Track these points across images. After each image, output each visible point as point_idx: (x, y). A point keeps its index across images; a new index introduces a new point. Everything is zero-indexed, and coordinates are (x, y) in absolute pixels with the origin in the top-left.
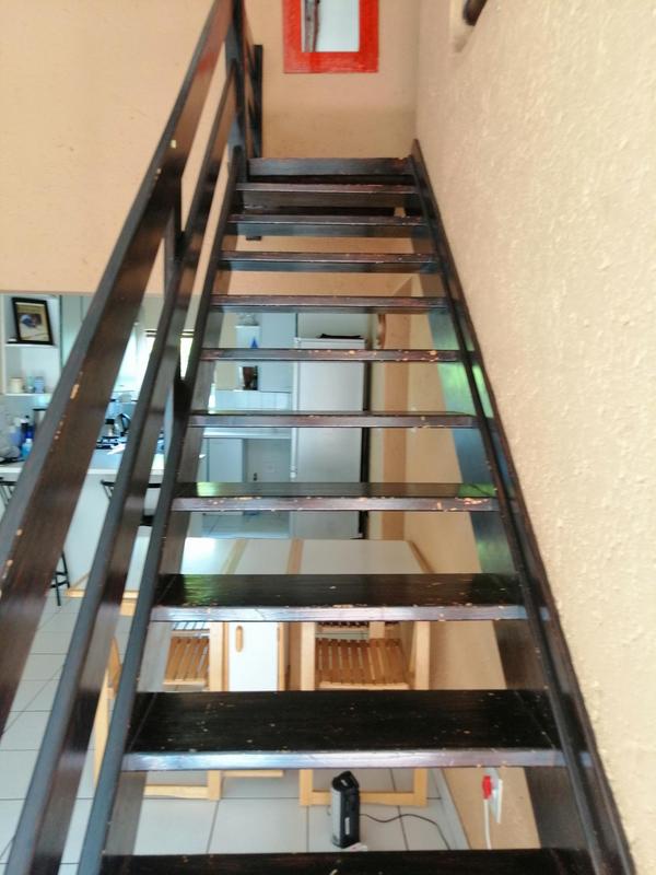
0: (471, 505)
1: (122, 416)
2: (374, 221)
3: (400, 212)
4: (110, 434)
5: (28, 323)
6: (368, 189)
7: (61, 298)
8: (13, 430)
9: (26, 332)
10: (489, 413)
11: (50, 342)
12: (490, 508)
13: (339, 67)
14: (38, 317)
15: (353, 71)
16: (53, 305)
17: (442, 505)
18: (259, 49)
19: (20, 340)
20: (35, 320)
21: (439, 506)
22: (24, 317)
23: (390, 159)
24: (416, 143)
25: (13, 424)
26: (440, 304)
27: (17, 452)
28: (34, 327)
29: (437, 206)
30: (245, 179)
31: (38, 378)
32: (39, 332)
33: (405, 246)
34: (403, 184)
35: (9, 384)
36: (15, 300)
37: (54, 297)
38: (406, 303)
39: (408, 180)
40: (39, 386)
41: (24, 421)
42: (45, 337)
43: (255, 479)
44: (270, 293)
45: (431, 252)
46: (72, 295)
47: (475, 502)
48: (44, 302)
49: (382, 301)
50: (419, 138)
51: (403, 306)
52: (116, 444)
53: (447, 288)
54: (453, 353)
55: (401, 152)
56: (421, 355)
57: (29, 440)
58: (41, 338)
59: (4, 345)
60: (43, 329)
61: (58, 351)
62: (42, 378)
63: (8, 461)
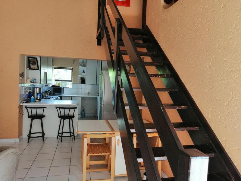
0: (183, 108)
1: (49, 90)
4: (46, 95)
5: (33, 64)
7: (41, 57)
8: (27, 93)
9: (32, 66)
11: (38, 69)
13: (121, 4)
14: (35, 62)
15: (124, 6)
16: (39, 59)
19: (30, 68)
21: (177, 108)
22: (31, 62)
23: (140, 29)
27: (29, 100)
31: (34, 79)
35: (27, 81)
36: (28, 58)
37: (39, 57)
40: (35, 82)
41: (30, 91)
43: (83, 108)
48: (37, 59)
56: (162, 76)
57: (33, 96)
58: (36, 68)
59: (26, 70)
60: (36, 66)
61: (40, 72)
62: (36, 79)
63: (28, 102)
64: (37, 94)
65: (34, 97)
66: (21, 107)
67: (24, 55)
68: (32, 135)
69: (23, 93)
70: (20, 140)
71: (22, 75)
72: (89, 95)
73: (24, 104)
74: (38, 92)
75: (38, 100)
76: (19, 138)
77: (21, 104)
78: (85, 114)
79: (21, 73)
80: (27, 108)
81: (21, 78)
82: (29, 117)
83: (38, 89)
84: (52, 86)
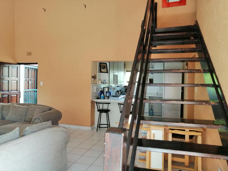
0: (212, 104)
1: (120, 90)
2: (185, 41)
3: (192, 38)
4: (118, 94)
5: (103, 68)
6: (184, 33)
7: (109, 62)
8: (99, 92)
9: (102, 70)
10: (217, 83)
11: (107, 72)
12: (217, 105)
13: (176, 5)
14: (105, 67)
15: (179, 6)
16: (108, 64)
17: (205, 103)
18: (156, 3)
19: (101, 72)
20: (104, 68)
21: (204, 103)
22: (102, 67)
23: (189, 26)
24: (197, 21)
25: (99, 90)
26: (203, 59)
27: (99, 97)
28: (104, 69)
29: (202, 36)
30: (154, 33)
32: (105, 70)
33: (194, 46)
34: (193, 31)
35: (98, 82)
36: (100, 63)
37: (108, 62)
38: (194, 59)
39: (194, 30)
40: (104, 82)
41: (101, 90)
42: (106, 71)
43: (152, 107)
44: (161, 58)
45: (201, 47)
46: (112, 62)
47: (213, 103)
48: (106, 64)
49: (188, 59)
50: (197, 20)
51: (193, 60)
52: (120, 96)
53: (205, 55)
54: (207, 70)
55: (192, 24)
56: (198, 71)
57: (102, 94)
58: (105, 71)
59: (98, 73)
60: (106, 69)
61: (109, 74)
62: (105, 80)
63: (98, 98)
64: (107, 92)
65: (104, 94)
66: (92, 102)
67: (96, 62)
68: (101, 126)
69: (95, 91)
70: (92, 129)
71: (94, 77)
72: (157, 95)
73: (94, 100)
74: (107, 91)
75: (107, 98)
76: (91, 127)
77: (93, 100)
78: (153, 113)
79: (93, 75)
80: (97, 103)
81: (93, 79)
82: (98, 111)
83: (107, 88)
84: (124, 87)
